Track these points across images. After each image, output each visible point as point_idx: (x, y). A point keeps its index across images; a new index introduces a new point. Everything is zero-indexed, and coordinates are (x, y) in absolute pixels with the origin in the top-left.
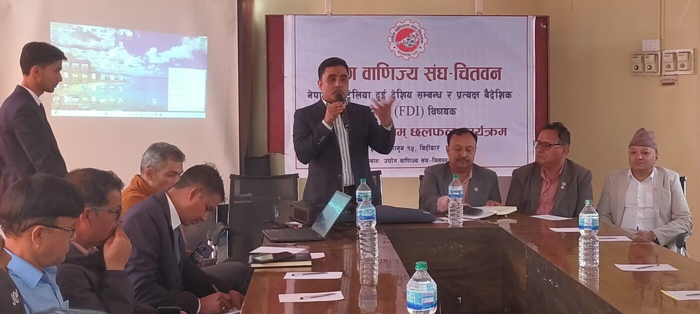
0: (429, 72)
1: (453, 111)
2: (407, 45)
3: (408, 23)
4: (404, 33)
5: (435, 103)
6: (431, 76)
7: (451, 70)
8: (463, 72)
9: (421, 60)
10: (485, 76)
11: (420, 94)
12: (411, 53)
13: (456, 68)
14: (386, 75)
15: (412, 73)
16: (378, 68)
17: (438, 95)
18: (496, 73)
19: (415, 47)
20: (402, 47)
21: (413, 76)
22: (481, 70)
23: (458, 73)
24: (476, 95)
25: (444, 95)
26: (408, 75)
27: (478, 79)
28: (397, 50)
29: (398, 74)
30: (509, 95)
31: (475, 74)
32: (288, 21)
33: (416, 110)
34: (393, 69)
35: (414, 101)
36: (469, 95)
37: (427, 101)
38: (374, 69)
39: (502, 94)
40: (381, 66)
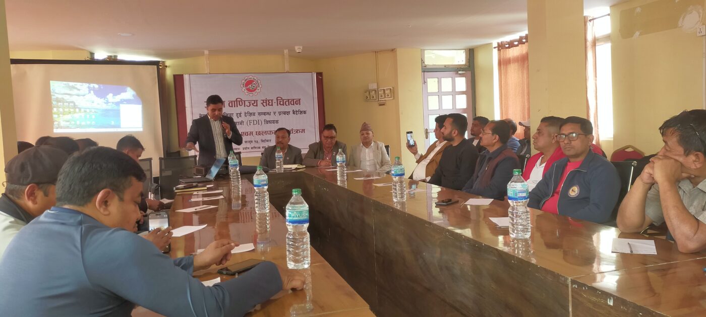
0: (264, 102)
1: (277, 122)
2: (251, 89)
3: (251, 77)
4: (249, 82)
5: (268, 118)
6: (265, 104)
7: (275, 101)
8: (281, 101)
9: (259, 96)
10: (292, 103)
11: (259, 114)
12: (254, 93)
13: (277, 100)
14: (241, 104)
15: (254, 103)
16: (237, 101)
17: (269, 114)
18: (298, 102)
19: (255, 90)
20: (249, 90)
21: (255, 104)
22: (290, 101)
23: (279, 102)
24: (288, 113)
25: (272, 114)
26: (253, 104)
27: (289, 105)
28: (246, 91)
29: (247, 103)
30: (305, 112)
31: (287, 104)
32: (186, 77)
33: (258, 122)
34: (244, 101)
35: (256, 117)
36: (285, 113)
37: (263, 117)
38: (234, 101)
39: (301, 112)
40: (238, 100)
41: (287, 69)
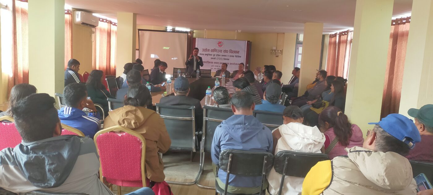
1: (229, 59)
3: (221, 41)
4: (220, 43)
5: (225, 57)
6: (225, 52)
7: (229, 51)
8: (231, 51)
9: (223, 48)
10: (236, 53)
11: (222, 56)
16: (214, 50)
17: (226, 56)
18: (238, 52)
19: (222, 46)
20: (219, 46)
21: (221, 52)
24: (234, 56)
25: (227, 56)
29: (218, 51)
31: (234, 52)
32: (197, 39)
33: (221, 59)
35: (221, 57)
36: (232, 56)
37: (223, 57)
39: (239, 57)
41: (235, 38)
